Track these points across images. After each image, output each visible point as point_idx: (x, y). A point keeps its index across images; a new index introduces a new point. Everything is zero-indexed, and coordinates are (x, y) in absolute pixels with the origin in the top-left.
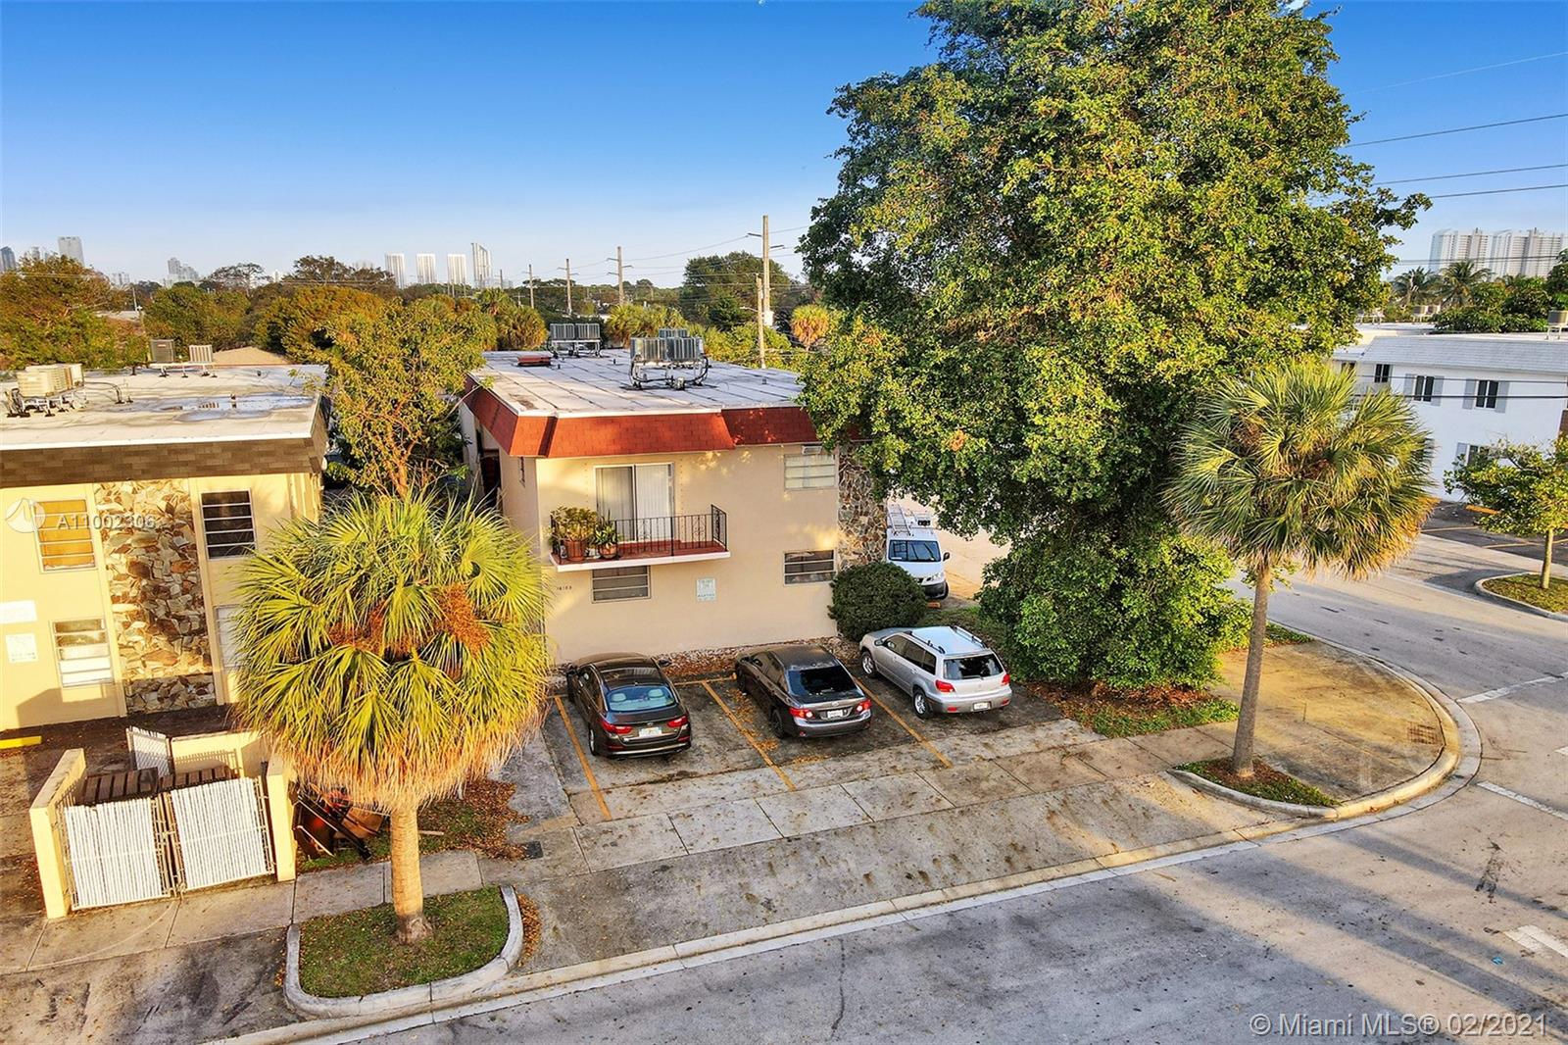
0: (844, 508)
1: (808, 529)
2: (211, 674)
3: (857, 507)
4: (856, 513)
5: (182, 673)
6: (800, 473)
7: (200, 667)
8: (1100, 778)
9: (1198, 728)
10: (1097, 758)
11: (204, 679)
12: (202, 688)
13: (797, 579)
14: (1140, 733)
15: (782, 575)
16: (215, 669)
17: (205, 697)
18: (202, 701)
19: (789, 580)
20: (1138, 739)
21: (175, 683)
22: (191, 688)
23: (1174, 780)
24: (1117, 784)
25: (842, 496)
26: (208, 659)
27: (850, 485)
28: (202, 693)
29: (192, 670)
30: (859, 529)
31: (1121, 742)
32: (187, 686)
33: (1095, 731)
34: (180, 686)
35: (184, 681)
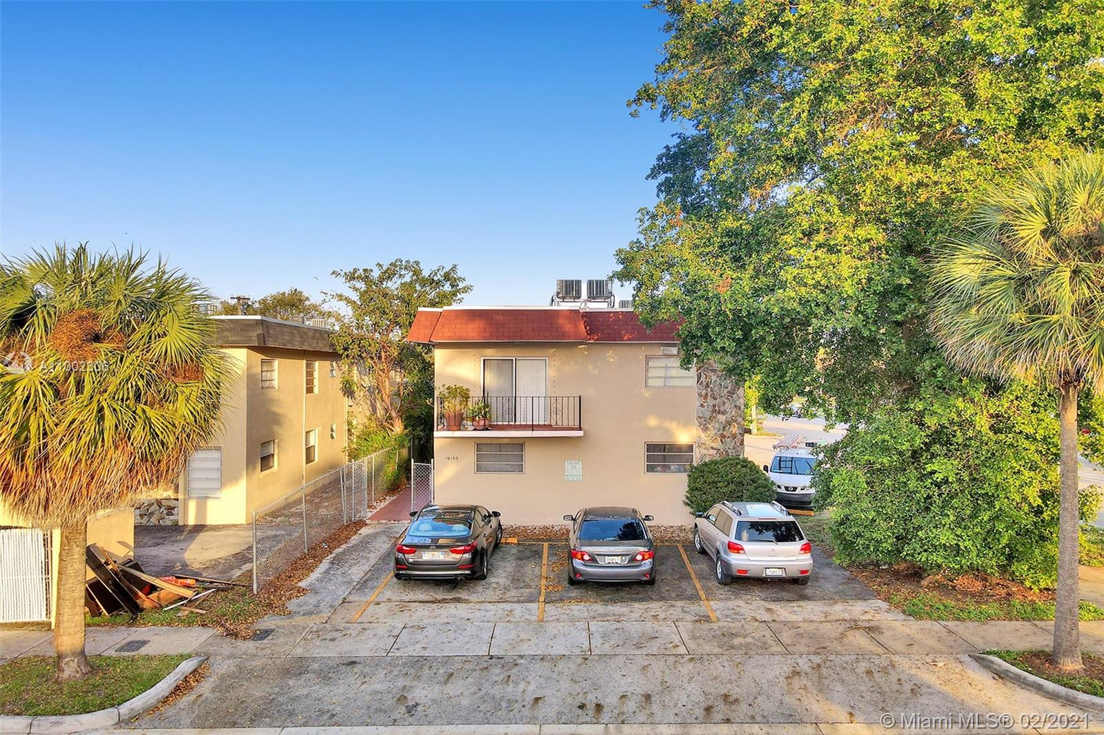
0: (702, 405)
1: (667, 424)
2: (177, 500)
3: (714, 406)
4: (714, 411)
5: (159, 497)
6: (662, 373)
7: (170, 494)
8: (880, 650)
9: (1036, 622)
10: (888, 634)
11: (172, 503)
12: (170, 510)
13: (659, 468)
14: (958, 619)
15: (642, 462)
16: (181, 496)
17: (171, 517)
18: (168, 521)
19: (650, 469)
20: (951, 624)
21: (153, 504)
22: (163, 508)
23: (974, 664)
24: (896, 658)
25: (700, 395)
26: (177, 489)
27: (707, 386)
28: (170, 514)
29: (165, 495)
30: (717, 426)
31: (927, 624)
32: (160, 508)
33: (904, 612)
34: (155, 507)
35: (159, 503)
